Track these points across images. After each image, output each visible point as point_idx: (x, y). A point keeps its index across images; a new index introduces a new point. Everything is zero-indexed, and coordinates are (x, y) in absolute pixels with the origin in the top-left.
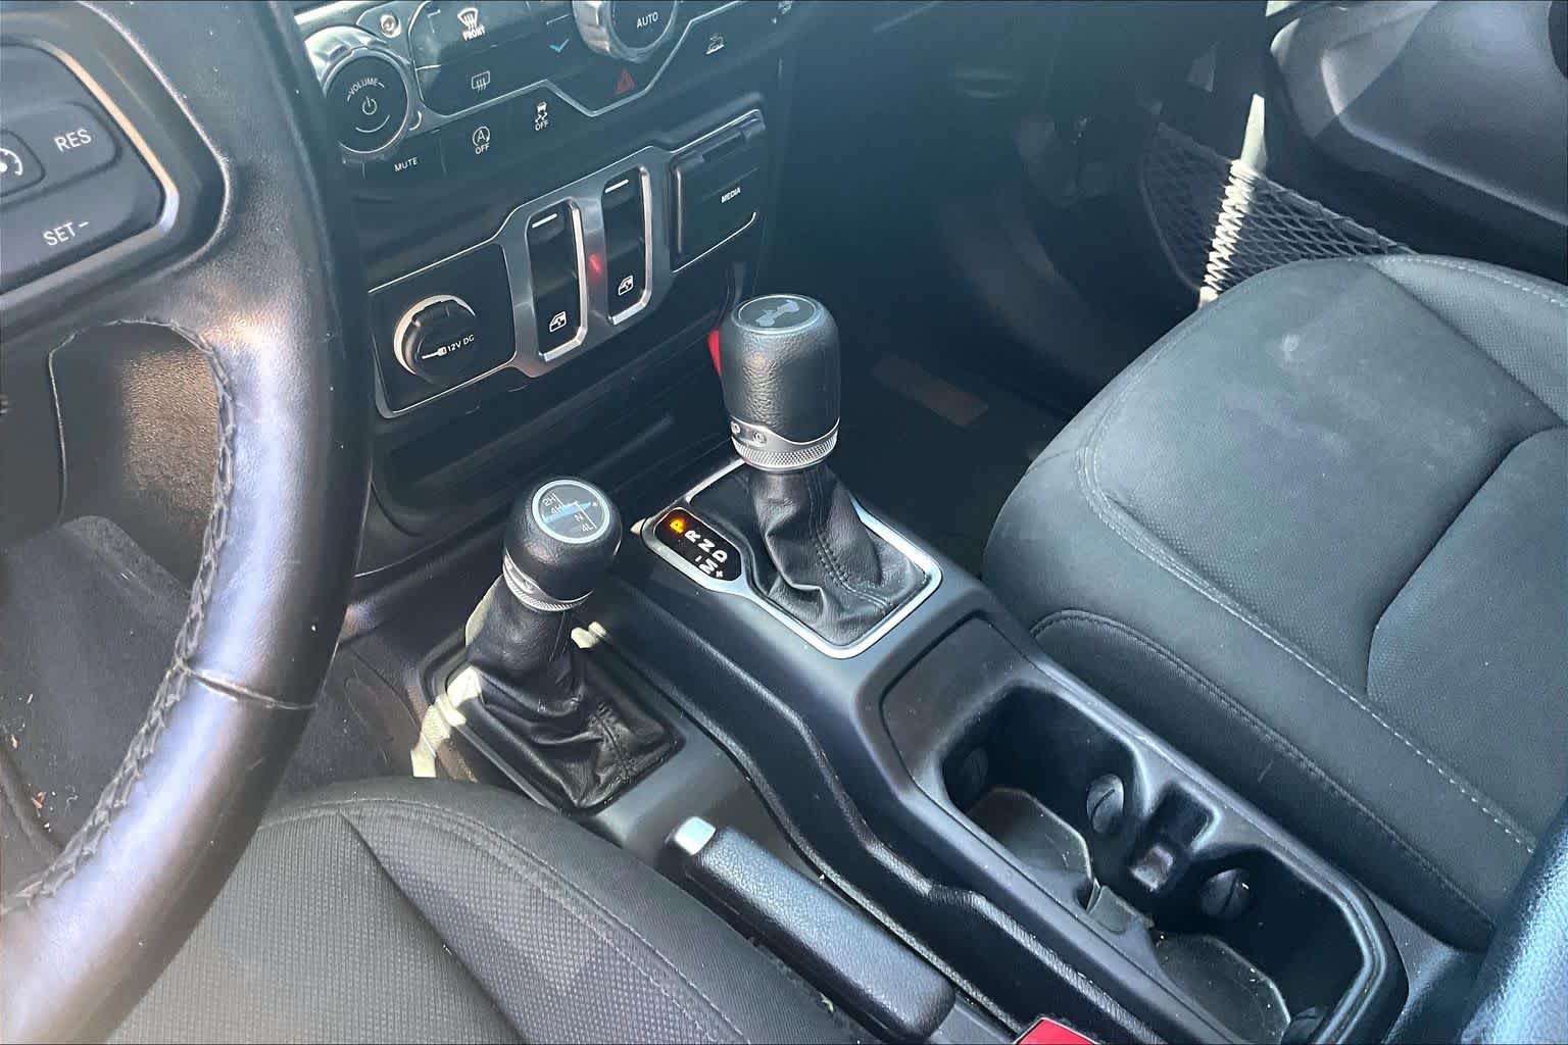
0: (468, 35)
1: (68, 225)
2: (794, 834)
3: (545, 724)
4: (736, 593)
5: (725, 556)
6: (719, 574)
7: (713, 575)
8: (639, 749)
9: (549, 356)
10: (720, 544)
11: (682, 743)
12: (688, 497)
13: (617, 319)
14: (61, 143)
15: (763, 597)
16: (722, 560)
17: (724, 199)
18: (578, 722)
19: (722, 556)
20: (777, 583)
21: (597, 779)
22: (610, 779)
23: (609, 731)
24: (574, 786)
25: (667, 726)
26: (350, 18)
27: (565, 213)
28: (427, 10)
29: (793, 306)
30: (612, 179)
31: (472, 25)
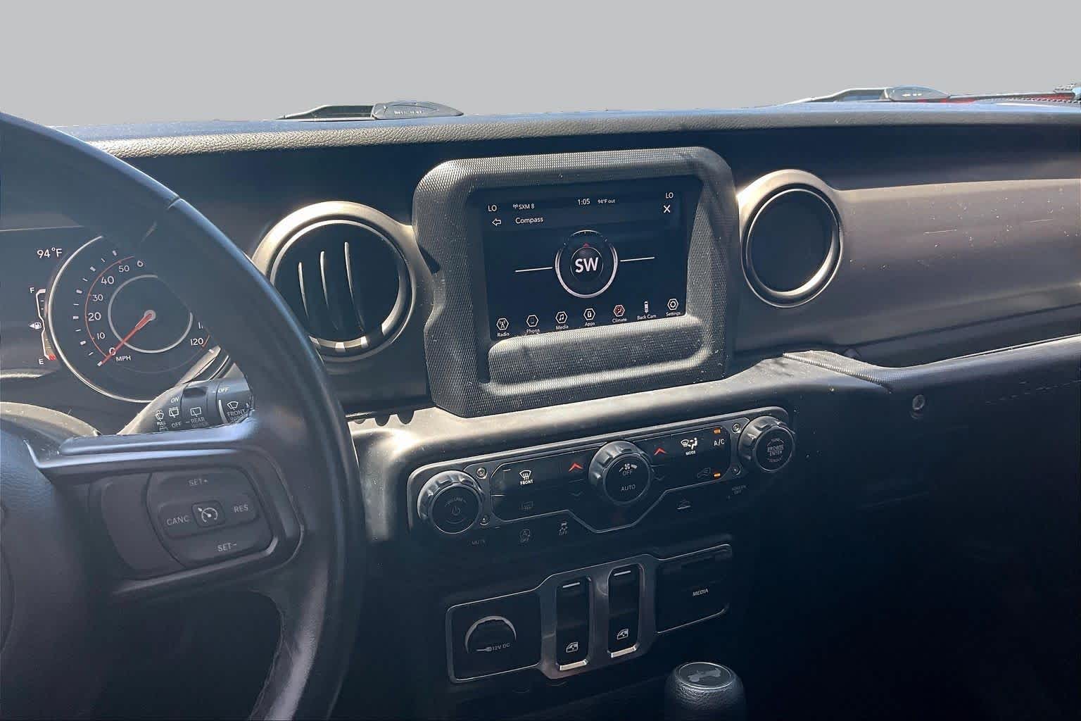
0: (524, 483)
1: (229, 544)
9: (562, 668)
13: (613, 655)
14: (236, 509)
17: (694, 594)
26: (461, 468)
27: (585, 582)
28: (503, 468)
29: (717, 674)
30: (619, 568)
31: (526, 478)
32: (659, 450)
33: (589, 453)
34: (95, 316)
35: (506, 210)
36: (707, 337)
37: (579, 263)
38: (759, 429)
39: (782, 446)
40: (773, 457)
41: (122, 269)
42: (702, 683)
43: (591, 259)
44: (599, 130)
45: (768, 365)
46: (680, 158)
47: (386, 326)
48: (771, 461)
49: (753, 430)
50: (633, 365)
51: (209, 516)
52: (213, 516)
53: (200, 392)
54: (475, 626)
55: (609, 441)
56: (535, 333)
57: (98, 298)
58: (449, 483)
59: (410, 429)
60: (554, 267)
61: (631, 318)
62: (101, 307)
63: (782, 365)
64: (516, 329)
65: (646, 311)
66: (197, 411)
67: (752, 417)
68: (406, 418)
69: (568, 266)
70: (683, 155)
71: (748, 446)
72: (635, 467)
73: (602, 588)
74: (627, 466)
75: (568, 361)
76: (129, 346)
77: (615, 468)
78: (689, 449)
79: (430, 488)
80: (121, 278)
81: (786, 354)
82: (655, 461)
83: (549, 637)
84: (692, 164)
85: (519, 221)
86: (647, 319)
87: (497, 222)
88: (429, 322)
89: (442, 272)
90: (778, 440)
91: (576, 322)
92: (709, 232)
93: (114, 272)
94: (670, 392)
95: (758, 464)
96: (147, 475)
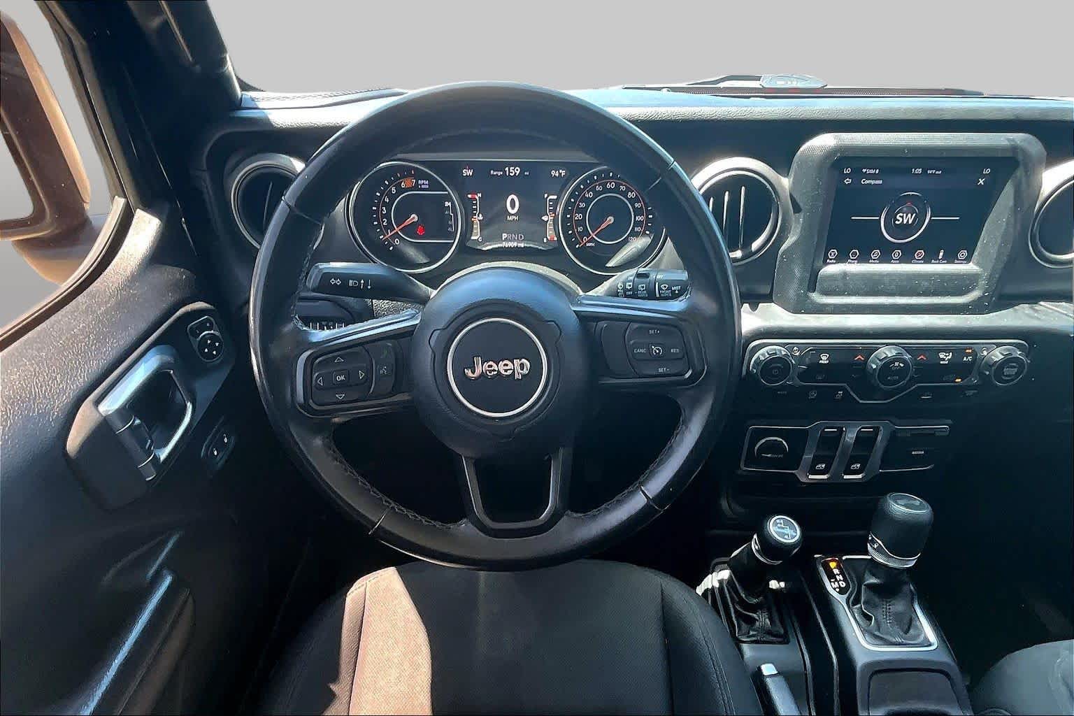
0: (822, 362)
1: (665, 368)
2: (812, 704)
3: (742, 603)
4: (840, 600)
5: (844, 585)
6: (838, 590)
7: (835, 589)
8: (769, 633)
9: (811, 477)
10: (845, 580)
11: (787, 643)
12: (844, 558)
13: (846, 477)
14: (672, 351)
15: (849, 607)
16: (842, 586)
17: (913, 453)
18: (754, 608)
19: (843, 585)
20: (858, 606)
21: (749, 633)
22: (753, 636)
23: (763, 619)
24: (740, 630)
25: (786, 632)
26: (783, 345)
27: (840, 431)
28: (811, 350)
29: (917, 503)
30: (866, 427)
31: (824, 359)
32: (922, 357)
33: (871, 350)
34: (579, 216)
35: (857, 173)
36: (982, 283)
37: (900, 216)
38: (1003, 354)
39: (1016, 370)
40: (1006, 376)
41: (598, 188)
42: (906, 506)
43: (909, 215)
44: (948, 117)
45: (1024, 308)
46: (1006, 143)
47: (755, 245)
48: (1003, 378)
49: (997, 355)
50: (919, 295)
51: (657, 351)
52: (660, 351)
53: (646, 276)
54: (763, 441)
55: (887, 344)
56: (854, 263)
57: (582, 205)
58: (775, 354)
59: (756, 315)
60: (880, 219)
61: (927, 260)
62: (583, 211)
63: (1036, 311)
64: (842, 258)
65: (940, 257)
66: (643, 287)
67: (998, 345)
68: (754, 307)
69: (891, 216)
70: (1008, 140)
71: (990, 365)
72: (902, 365)
73: (850, 436)
74: (897, 364)
75: (873, 286)
76: (597, 239)
77: (887, 365)
78: (944, 360)
79: (762, 355)
80: (597, 194)
81: (1042, 303)
82: (918, 364)
83: (808, 457)
84: (1014, 149)
85: (864, 181)
86: (939, 263)
87: (848, 181)
88: (784, 247)
89: (802, 214)
90: (1014, 364)
91: (885, 258)
92: (1011, 203)
93: (593, 189)
94: (940, 318)
95: (993, 379)
96: (627, 323)
